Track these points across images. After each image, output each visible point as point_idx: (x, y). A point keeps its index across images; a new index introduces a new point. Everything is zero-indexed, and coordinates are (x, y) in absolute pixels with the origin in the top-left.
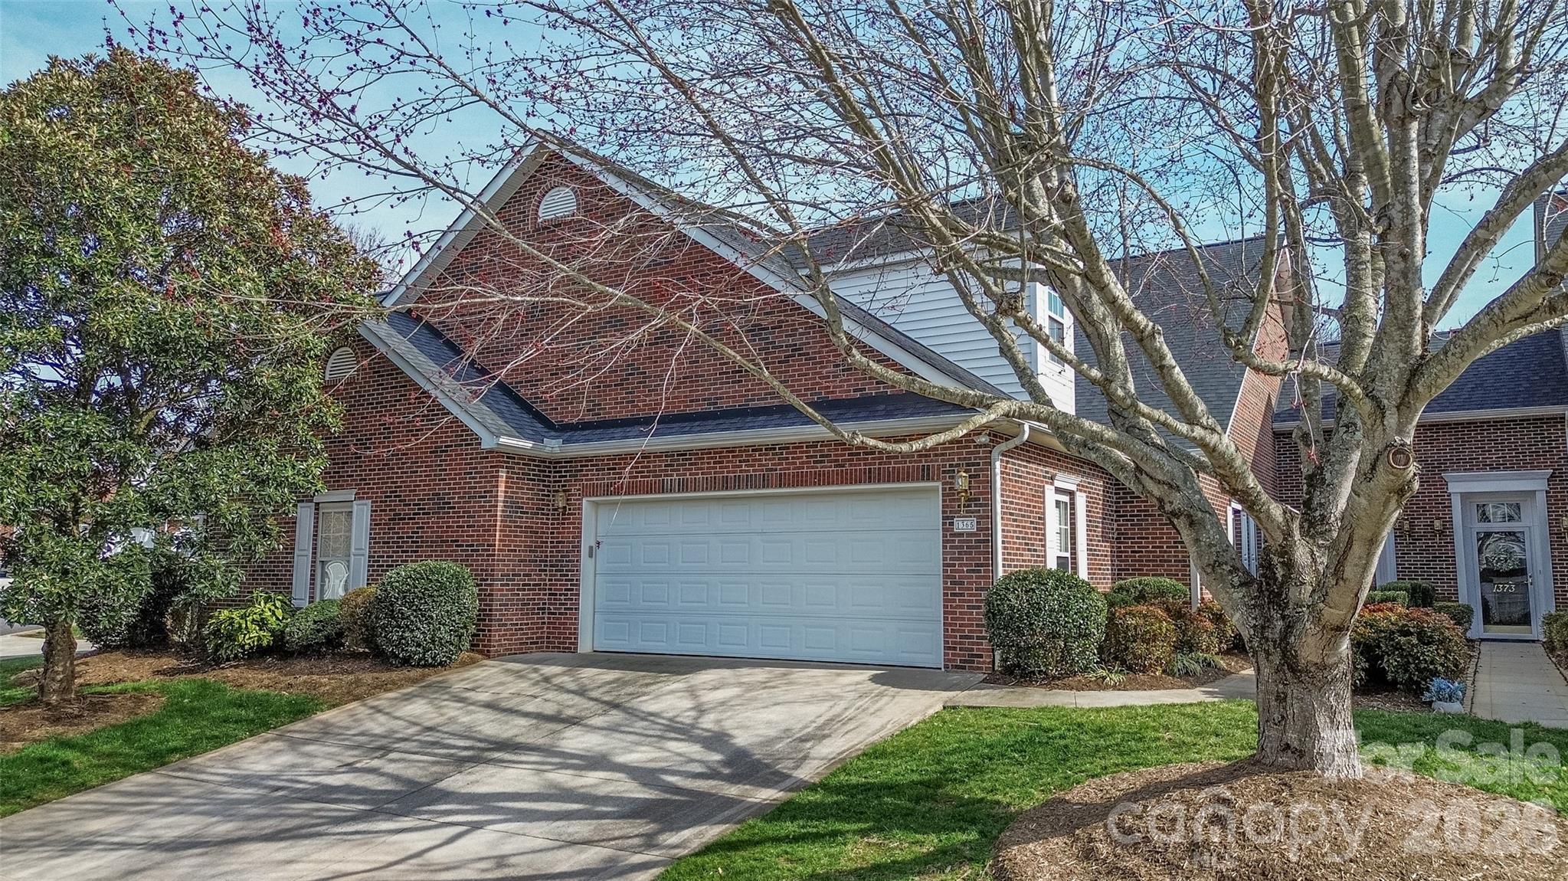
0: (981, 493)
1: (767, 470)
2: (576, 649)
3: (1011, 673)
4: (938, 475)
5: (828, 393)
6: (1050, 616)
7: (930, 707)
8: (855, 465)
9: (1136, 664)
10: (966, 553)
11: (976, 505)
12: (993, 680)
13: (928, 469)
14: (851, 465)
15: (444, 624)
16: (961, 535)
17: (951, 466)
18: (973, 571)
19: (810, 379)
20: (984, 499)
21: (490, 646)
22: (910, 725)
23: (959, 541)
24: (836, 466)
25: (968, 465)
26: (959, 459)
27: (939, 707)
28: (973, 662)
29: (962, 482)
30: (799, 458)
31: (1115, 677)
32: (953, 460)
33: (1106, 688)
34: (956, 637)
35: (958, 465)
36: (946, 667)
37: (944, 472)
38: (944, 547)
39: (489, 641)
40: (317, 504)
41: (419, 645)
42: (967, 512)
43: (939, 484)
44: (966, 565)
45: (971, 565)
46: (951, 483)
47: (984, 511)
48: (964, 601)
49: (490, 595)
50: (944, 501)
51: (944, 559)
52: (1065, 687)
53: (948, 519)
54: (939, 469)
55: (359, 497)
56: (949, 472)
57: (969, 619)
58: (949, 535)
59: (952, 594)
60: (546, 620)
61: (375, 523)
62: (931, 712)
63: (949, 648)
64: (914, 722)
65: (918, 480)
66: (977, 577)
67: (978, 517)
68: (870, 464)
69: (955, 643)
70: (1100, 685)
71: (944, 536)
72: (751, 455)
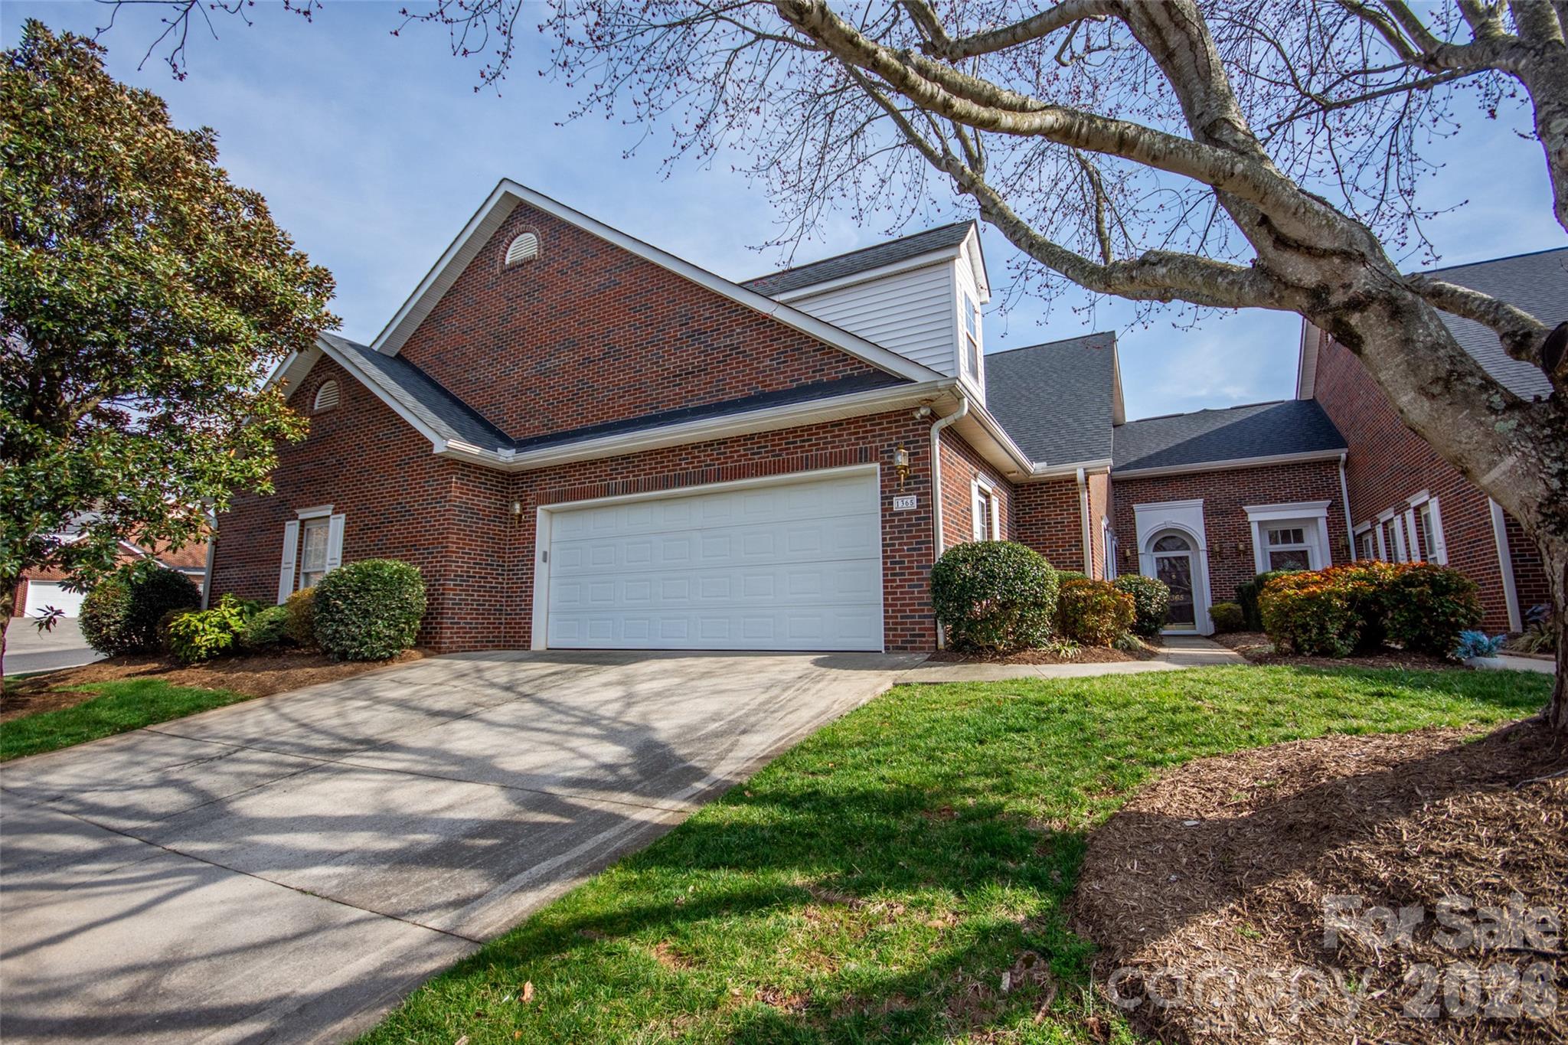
0: (921, 470)
1: (706, 466)
2: (529, 646)
3: (959, 650)
4: (876, 456)
5: (765, 386)
6: (1005, 584)
7: (880, 685)
8: (792, 453)
9: (1086, 637)
10: (906, 532)
11: (915, 483)
12: (938, 657)
13: (866, 451)
14: (787, 454)
15: (382, 618)
16: (900, 513)
17: (889, 445)
18: (914, 549)
19: (748, 375)
20: (924, 476)
21: (441, 643)
22: (861, 704)
23: (899, 520)
24: (773, 456)
25: (906, 443)
26: (898, 438)
27: (889, 685)
28: (915, 642)
29: (902, 459)
30: (736, 451)
31: (1071, 651)
32: (891, 439)
33: (1063, 661)
34: (896, 617)
35: (896, 444)
36: (887, 648)
37: (882, 452)
38: (883, 528)
39: (441, 638)
40: (303, 522)
41: (354, 639)
42: (907, 490)
43: (877, 466)
44: (906, 544)
45: (912, 543)
46: (890, 463)
47: (924, 488)
48: (905, 580)
49: (443, 594)
50: (882, 481)
51: (884, 539)
52: (1019, 661)
53: (886, 501)
54: (877, 450)
55: (336, 512)
56: (887, 452)
57: (910, 599)
58: (888, 514)
59: (892, 575)
60: (503, 621)
61: (348, 534)
62: (881, 690)
63: (890, 629)
64: (864, 701)
65: (856, 463)
66: (918, 555)
67: (918, 494)
68: (807, 451)
69: (896, 623)
70: (1056, 657)
71: (883, 516)
72: (690, 453)
